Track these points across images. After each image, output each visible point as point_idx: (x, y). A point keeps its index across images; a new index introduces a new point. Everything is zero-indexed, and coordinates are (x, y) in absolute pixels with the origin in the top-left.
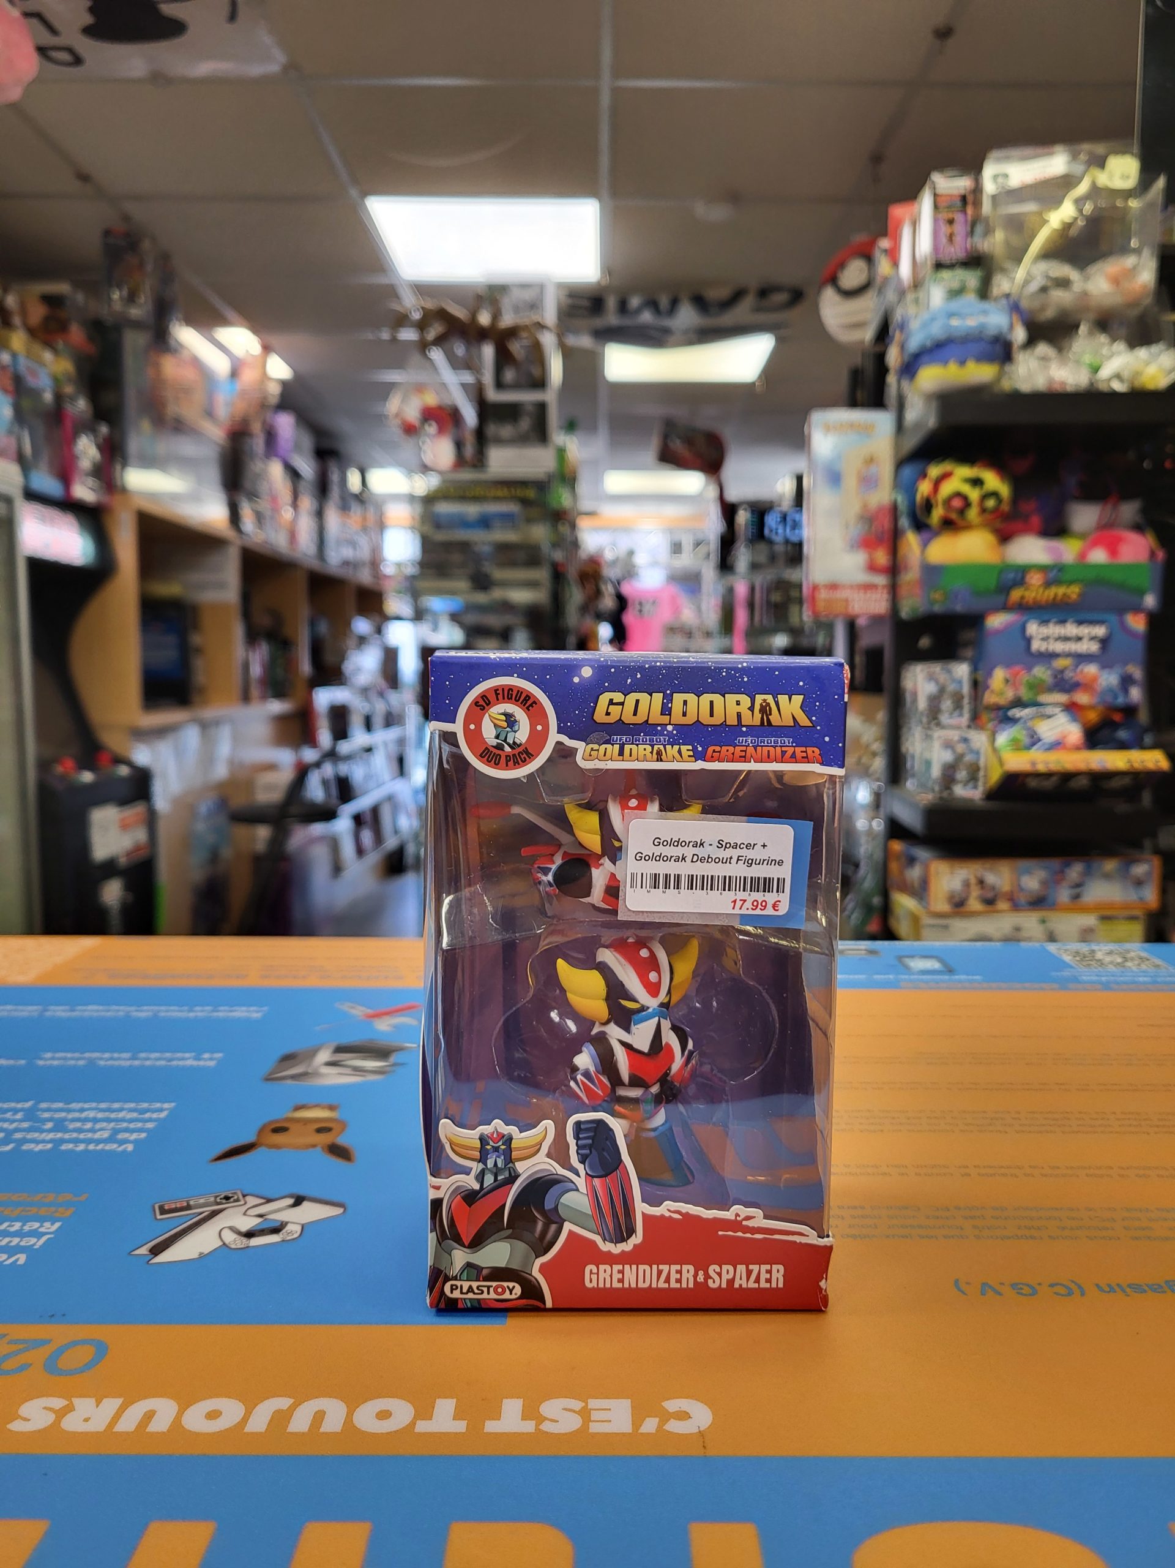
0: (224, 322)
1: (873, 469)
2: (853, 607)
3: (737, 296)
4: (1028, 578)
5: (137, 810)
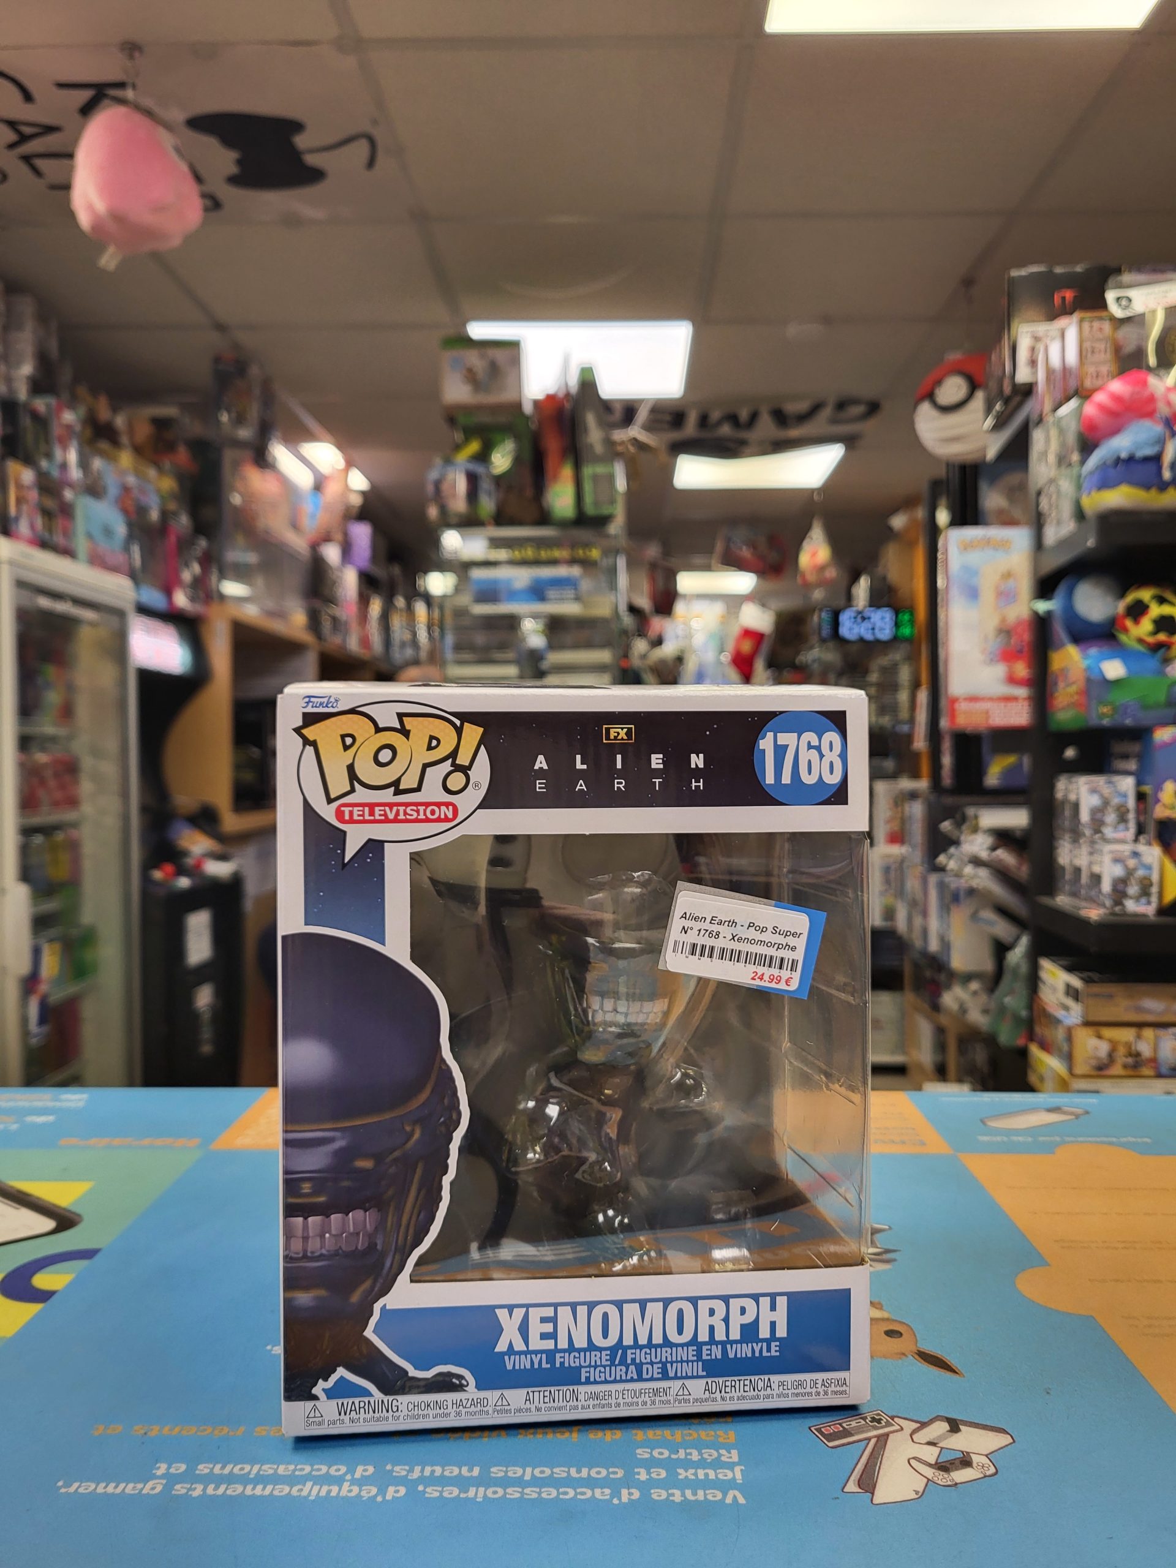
0: (310, 436)
1: (1011, 583)
2: (994, 720)
3: (816, 409)
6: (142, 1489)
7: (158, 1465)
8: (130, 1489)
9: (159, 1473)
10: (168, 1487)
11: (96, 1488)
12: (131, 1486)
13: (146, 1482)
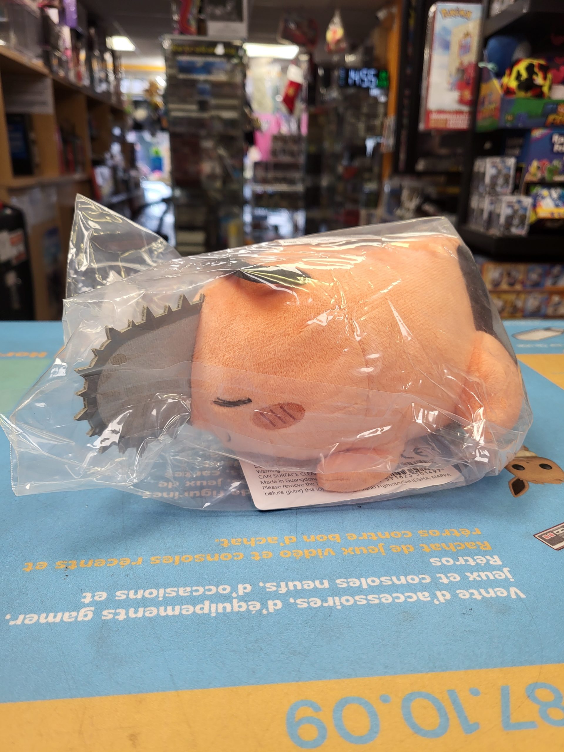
1: (468, 39)
2: (449, 125)
4: (559, 109)
5: (18, 234)
6: (76, 617)
7: (84, 594)
8: (67, 617)
9: (87, 600)
10: (98, 613)
11: (39, 619)
12: (67, 614)
13: (78, 610)
